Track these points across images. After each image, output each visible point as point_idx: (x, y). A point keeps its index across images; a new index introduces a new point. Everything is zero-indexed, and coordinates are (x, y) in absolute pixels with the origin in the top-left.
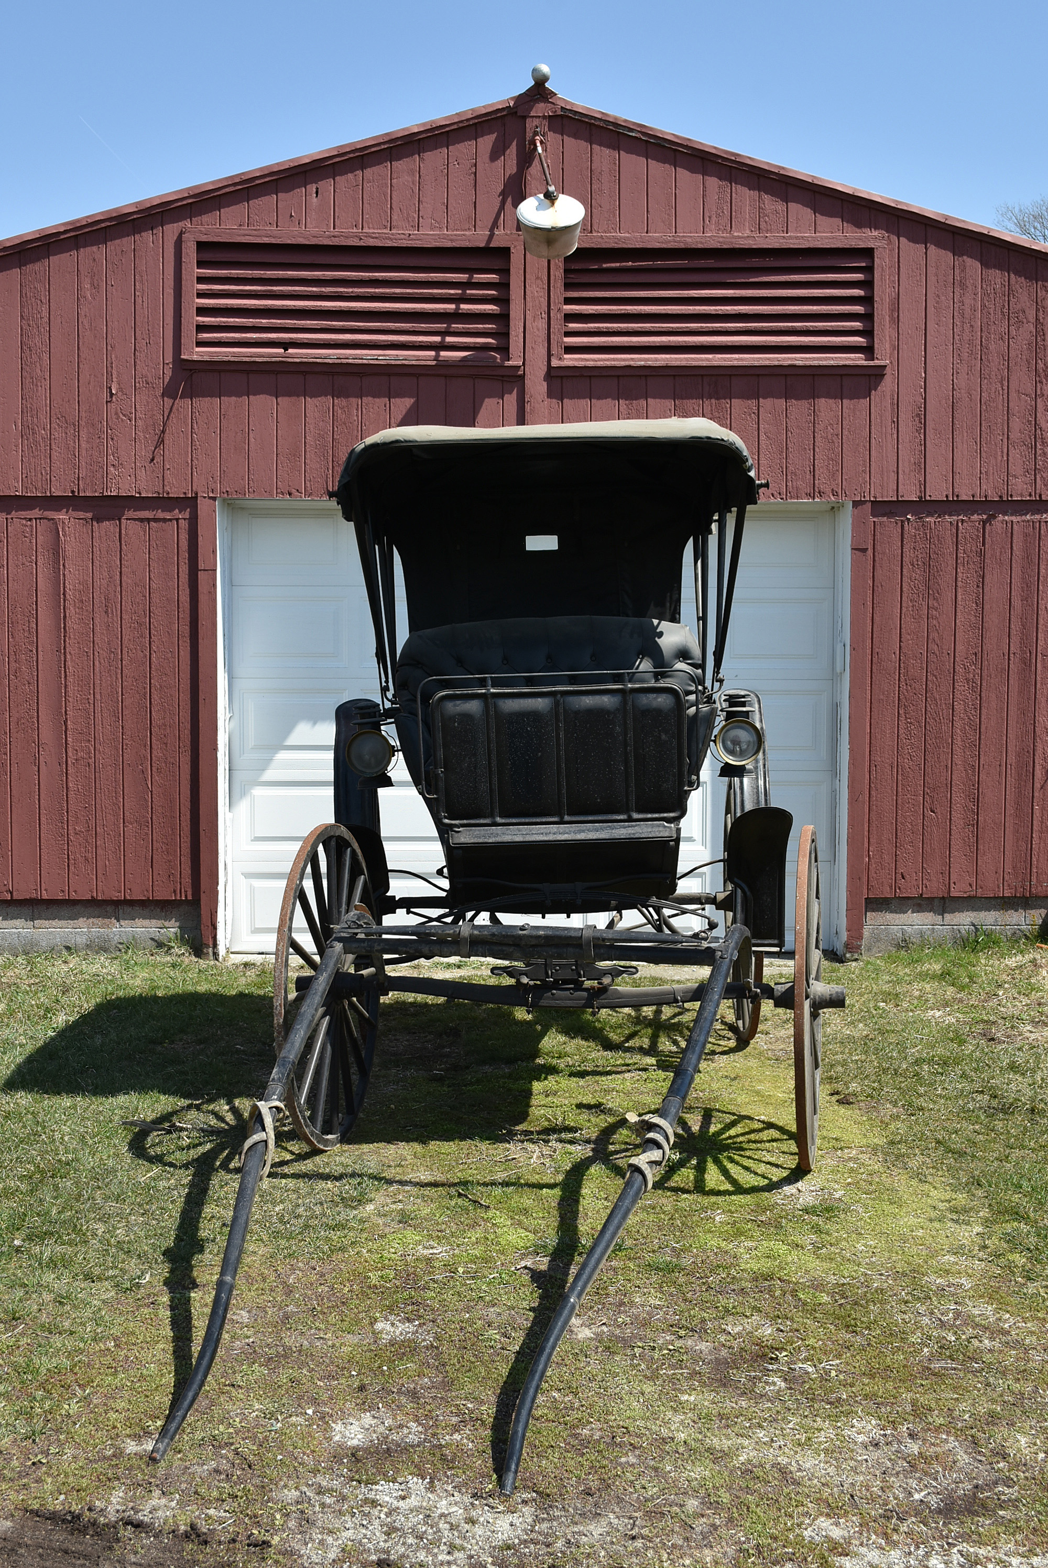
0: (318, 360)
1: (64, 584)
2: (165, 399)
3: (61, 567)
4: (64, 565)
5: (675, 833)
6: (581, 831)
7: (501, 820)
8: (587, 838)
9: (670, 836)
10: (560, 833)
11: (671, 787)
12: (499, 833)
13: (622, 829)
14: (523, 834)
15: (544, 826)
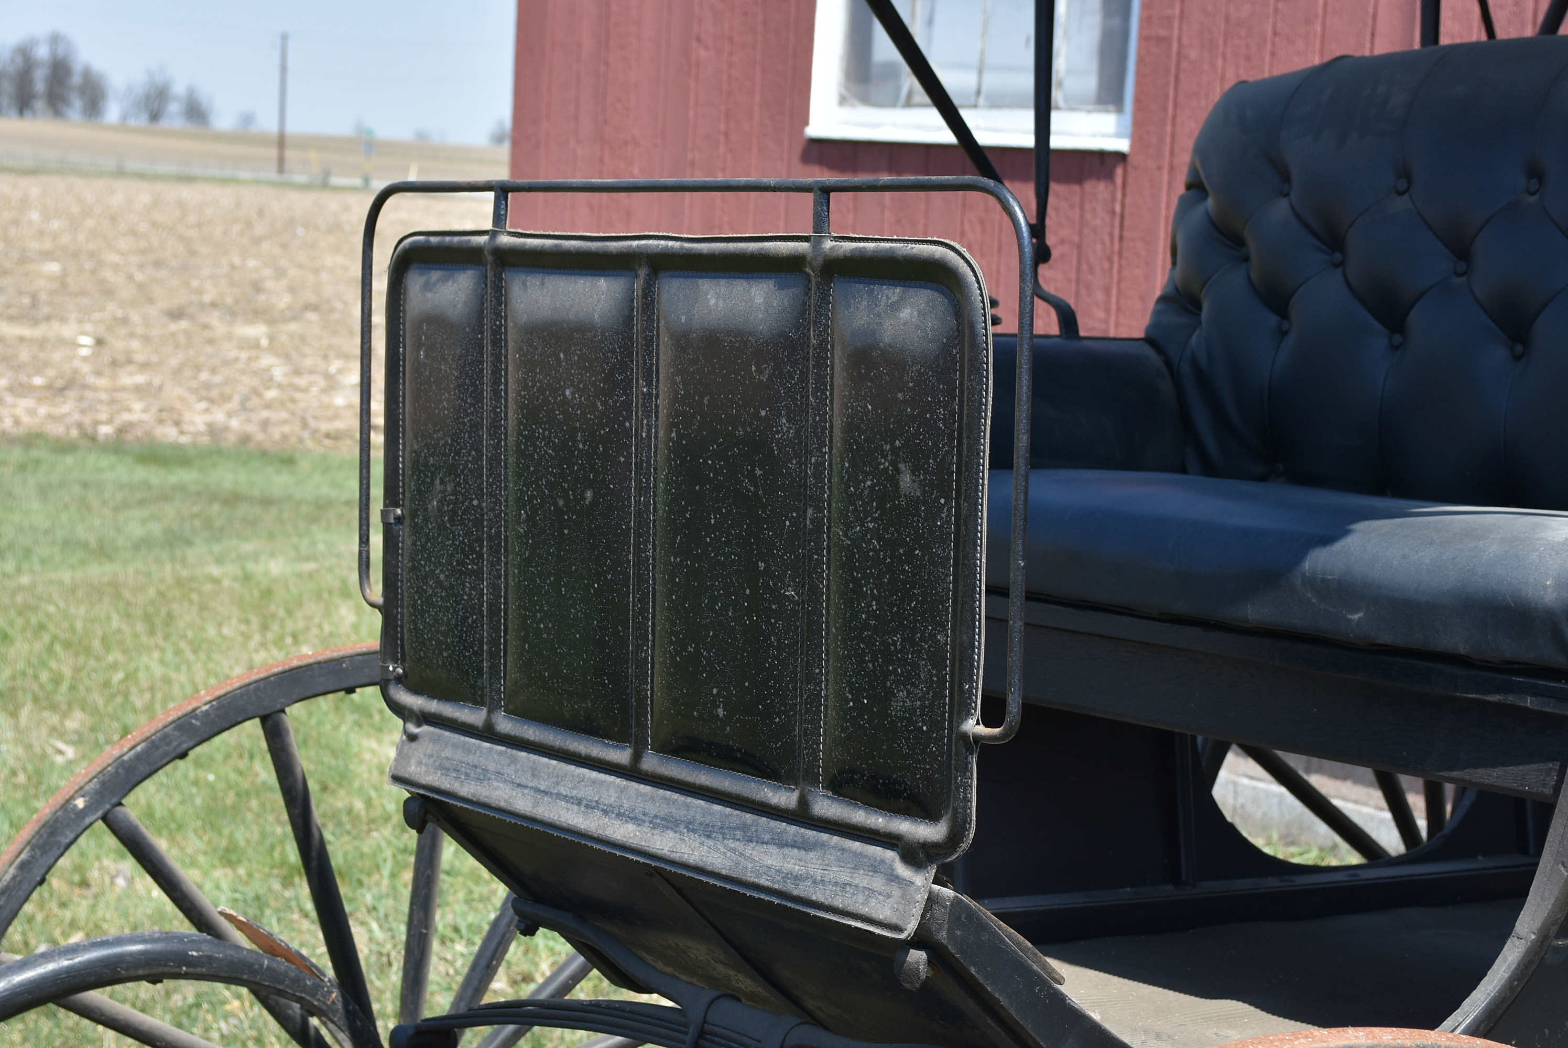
5: (917, 910)
6: (668, 823)
7: (505, 724)
8: (675, 856)
9: (894, 920)
10: (619, 815)
11: (923, 707)
12: (492, 767)
13: (773, 849)
14: (538, 790)
15: (594, 773)
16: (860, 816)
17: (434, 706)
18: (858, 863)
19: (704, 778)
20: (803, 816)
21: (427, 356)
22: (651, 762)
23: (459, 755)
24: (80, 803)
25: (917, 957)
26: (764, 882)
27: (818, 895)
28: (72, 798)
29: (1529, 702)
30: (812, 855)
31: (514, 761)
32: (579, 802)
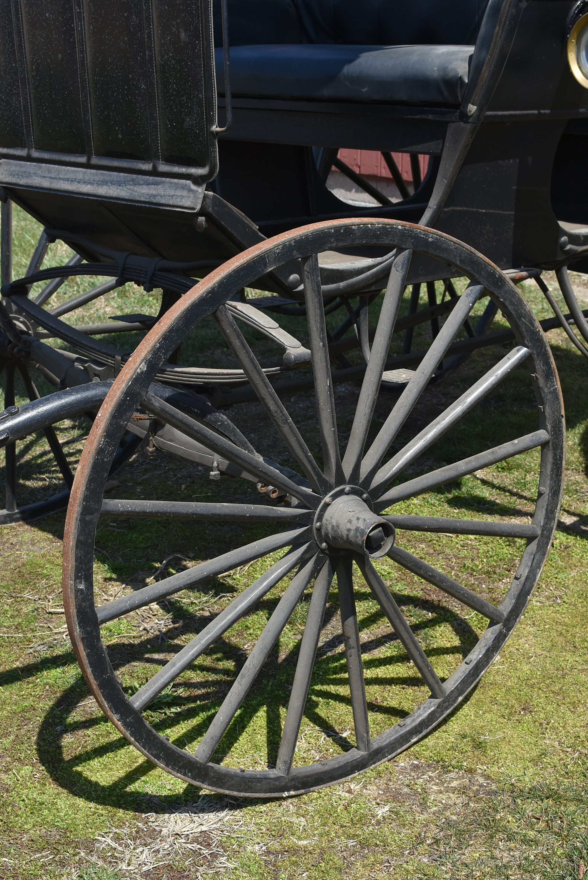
5: (200, 201)
6: (104, 183)
7: (35, 154)
8: (108, 195)
9: (192, 205)
10: (84, 183)
11: (196, 124)
12: (32, 171)
13: (145, 187)
14: (51, 178)
15: (73, 168)
16: (176, 169)
17: (6, 151)
18: (177, 187)
19: (116, 163)
20: (155, 173)
22: (95, 161)
23: (18, 169)
25: (202, 219)
26: (142, 199)
27: (163, 201)
29: (430, 117)
30: (159, 186)
31: (40, 168)
32: (68, 180)
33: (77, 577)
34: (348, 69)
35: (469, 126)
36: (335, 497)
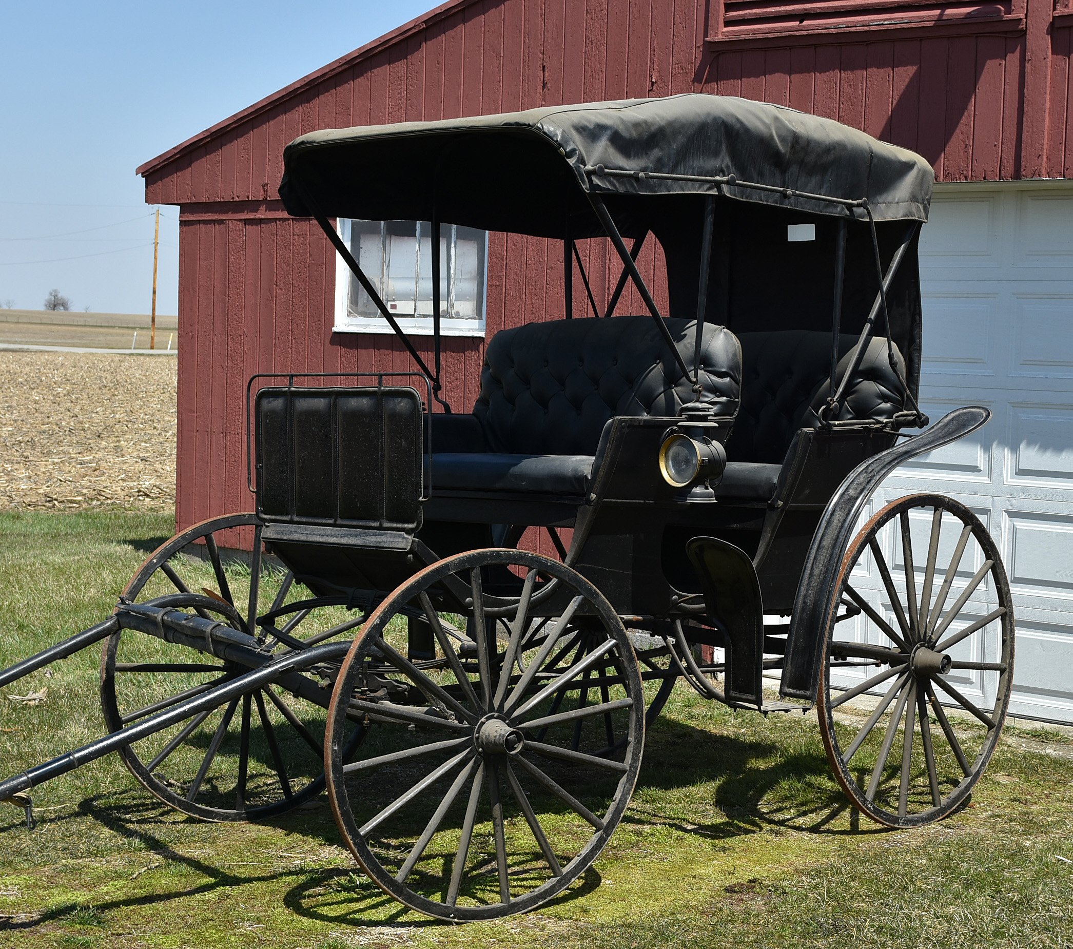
0: (831, 31)
1: (609, 278)
2: (696, 84)
3: (607, 261)
4: (610, 260)
5: (410, 544)
6: (346, 536)
7: (296, 519)
8: (348, 543)
9: (405, 547)
10: (331, 536)
11: (409, 496)
12: (293, 530)
13: (373, 537)
14: (307, 534)
15: (323, 527)
16: (395, 525)
17: (273, 517)
18: (395, 536)
19: (354, 523)
20: (381, 528)
21: (269, 421)
22: (339, 522)
23: (283, 529)
24: (155, 561)
25: (410, 556)
26: (371, 545)
27: (386, 545)
28: (152, 559)
29: (567, 502)
30: (384, 536)
31: (300, 527)
32: (320, 535)
33: (333, 742)
34: (514, 470)
35: (591, 508)
36: (488, 719)
